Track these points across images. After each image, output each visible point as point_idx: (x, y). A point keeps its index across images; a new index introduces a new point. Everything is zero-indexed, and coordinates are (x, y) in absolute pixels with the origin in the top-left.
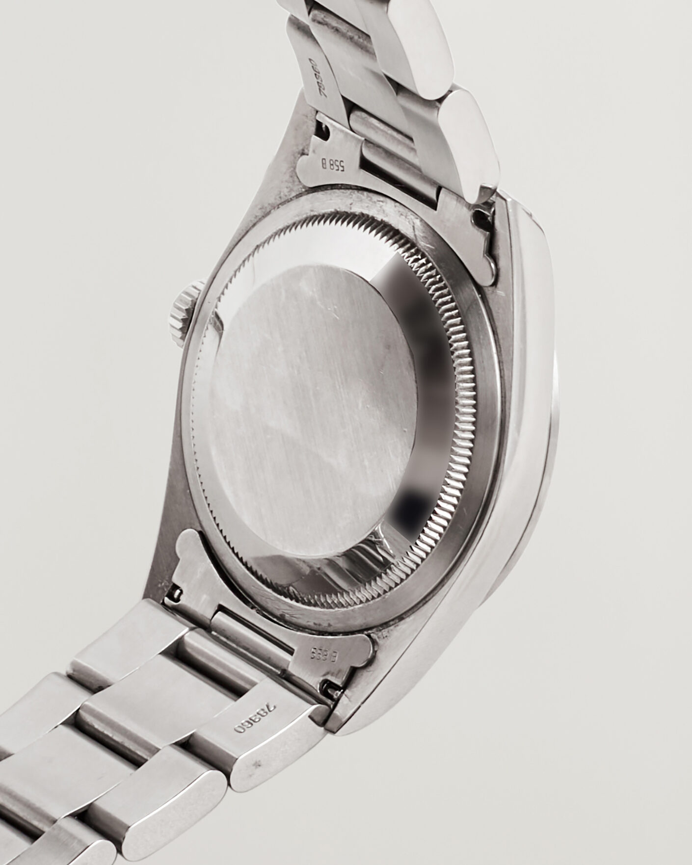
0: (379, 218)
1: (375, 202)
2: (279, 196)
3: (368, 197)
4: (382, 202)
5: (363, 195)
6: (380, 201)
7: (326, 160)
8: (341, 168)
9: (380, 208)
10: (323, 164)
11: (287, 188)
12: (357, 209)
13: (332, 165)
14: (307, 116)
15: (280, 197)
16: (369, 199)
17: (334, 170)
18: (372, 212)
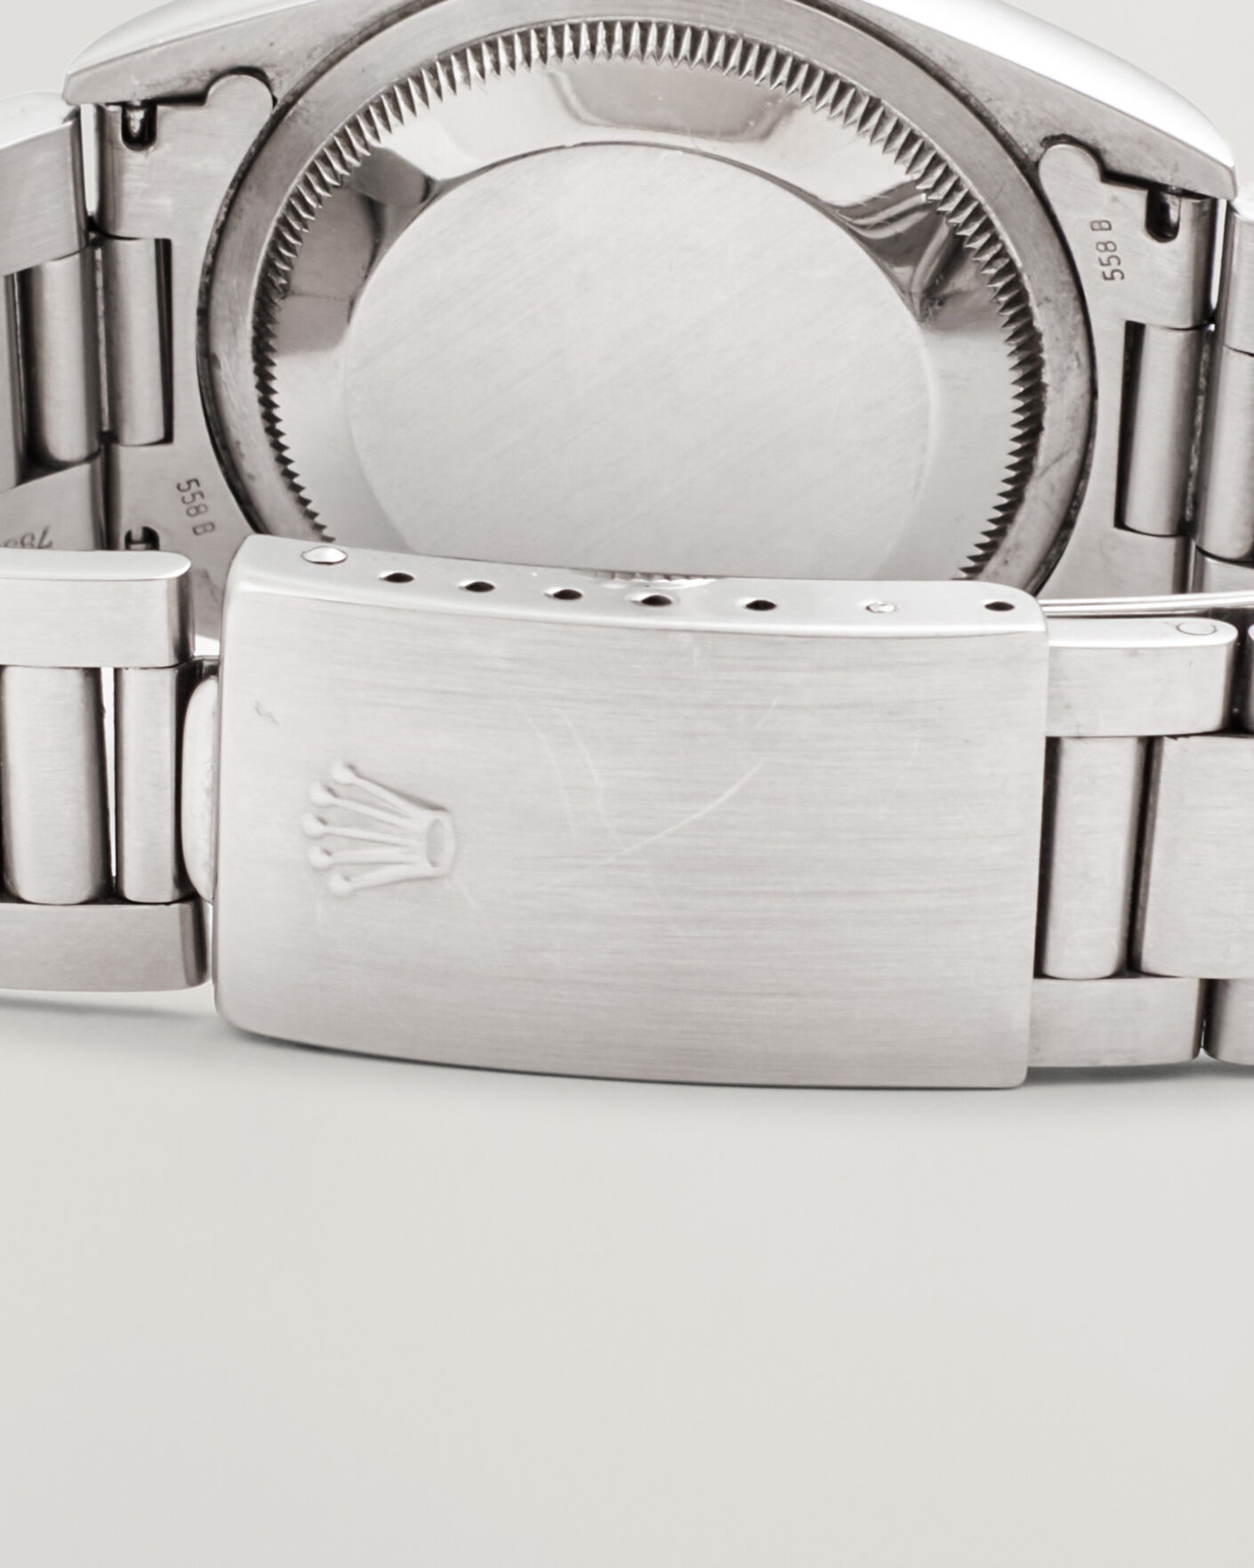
0: (1047, 377)
1: (1071, 351)
2: (992, 97)
3: (1074, 327)
4: (1079, 365)
5: (1074, 316)
6: (1078, 359)
7: (1108, 232)
8: (1108, 271)
9: (1065, 367)
10: (1100, 222)
11: (1016, 113)
12: (1042, 319)
13: (1106, 249)
14: (1176, 170)
15: (990, 100)
16: (1073, 333)
17: (1098, 254)
18: (1050, 355)
